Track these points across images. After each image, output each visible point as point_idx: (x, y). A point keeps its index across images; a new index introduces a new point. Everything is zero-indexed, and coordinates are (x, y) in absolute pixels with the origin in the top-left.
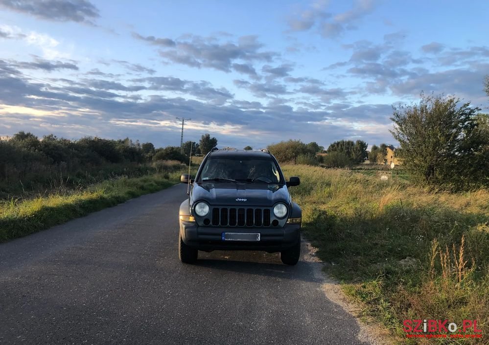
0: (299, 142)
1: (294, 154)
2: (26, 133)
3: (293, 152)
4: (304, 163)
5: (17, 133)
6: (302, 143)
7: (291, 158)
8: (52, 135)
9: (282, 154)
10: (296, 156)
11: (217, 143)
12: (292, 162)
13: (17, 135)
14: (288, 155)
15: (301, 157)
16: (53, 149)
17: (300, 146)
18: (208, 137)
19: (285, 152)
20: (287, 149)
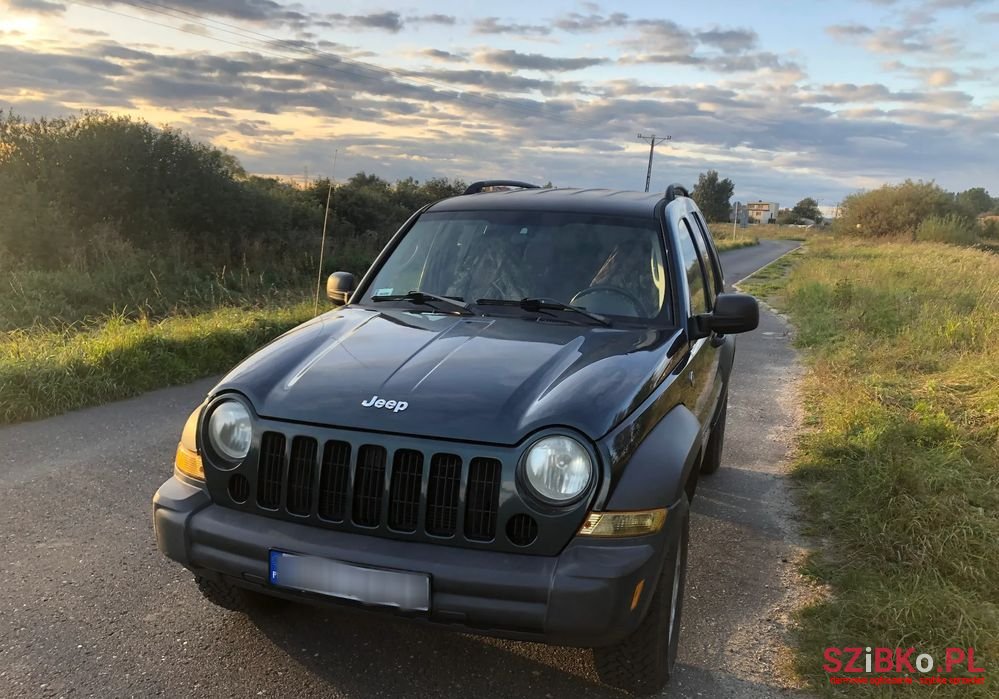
0: (930, 185)
1: (912, 215)
2: (367, 176)
3: (911, 211)
4: (939, 238)
5: (354, 176)
6: (937, 189)
7: (904, 225)
8: (411, 180)
9: (880, 216)
10: (918, 220)
11: (733, 191)
12: (908, 236)
13: (354, 180)
14: (896, 218)
15: (931, 224)
16: (356, 204)
17: (930, 196)
18: (713, 178)
19: (889, 210)
20: (896, 203)
